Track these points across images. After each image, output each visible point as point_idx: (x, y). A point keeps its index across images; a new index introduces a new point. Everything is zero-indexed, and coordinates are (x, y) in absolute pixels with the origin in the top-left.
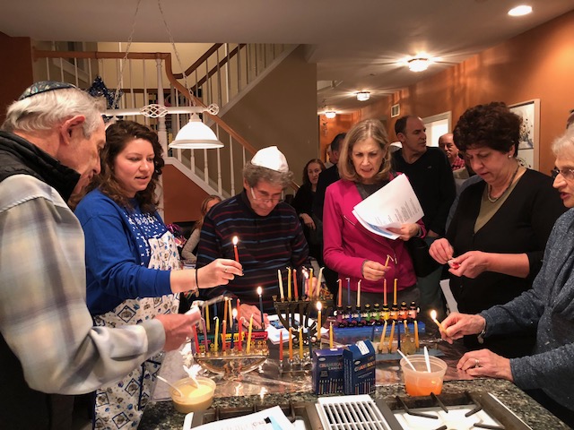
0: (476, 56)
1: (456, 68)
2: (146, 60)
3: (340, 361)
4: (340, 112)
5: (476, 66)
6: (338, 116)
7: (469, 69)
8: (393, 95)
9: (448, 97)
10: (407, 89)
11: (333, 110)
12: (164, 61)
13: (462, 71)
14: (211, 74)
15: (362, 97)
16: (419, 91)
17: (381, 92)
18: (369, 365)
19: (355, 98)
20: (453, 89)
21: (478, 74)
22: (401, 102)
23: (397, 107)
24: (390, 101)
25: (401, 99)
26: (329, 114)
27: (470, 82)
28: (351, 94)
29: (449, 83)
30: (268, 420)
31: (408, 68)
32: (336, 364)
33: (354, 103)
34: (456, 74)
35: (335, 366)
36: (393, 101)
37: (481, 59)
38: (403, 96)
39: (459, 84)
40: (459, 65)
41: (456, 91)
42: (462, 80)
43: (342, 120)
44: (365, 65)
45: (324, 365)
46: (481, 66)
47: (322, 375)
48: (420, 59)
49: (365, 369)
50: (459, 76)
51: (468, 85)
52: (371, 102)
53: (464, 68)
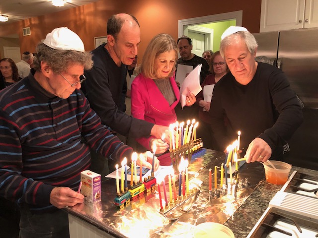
0: (92, 3)
1: (77, 9)
5: (92, 9)
7: (86, 11)
8: (23, 21)
10: (36, 18)
16: (47, 20)
17: (17, 17)
20: (75, 22)
21: (95, 14)
23: (28, 30)
24: (21, 24)
25: (31, 24)
29: (72, 17)
34: (77, 12)
36: (24, 25)
37: (96, 6)
38: (33, 22)
39: (80, 19)
40: (79, 7)
41: (78, 23)
42: (82, 17)
46: (96, 10)
50: (80, 14)
51: (87, 20)
53: (83, 10)
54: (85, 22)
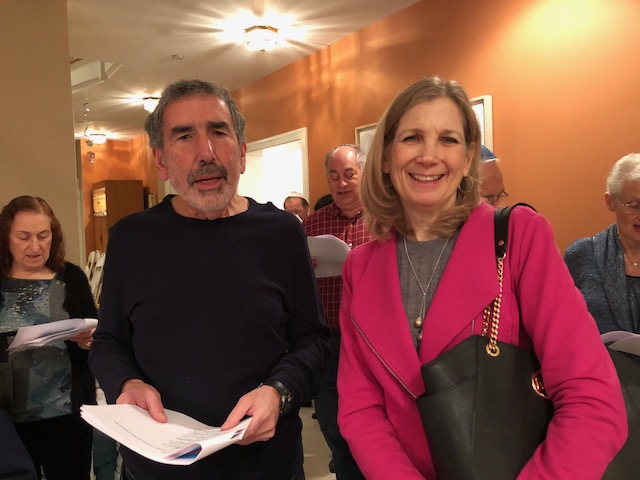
1: (313, 58)
5: (352, 51)
6: (110, 142)
7: (336, 59)
9: (300, 105)
11: (102, 130)
13: (325, 61)
20: (308, 93)
21: (358, 64)
26: (97, 138)
27: (342, 79)
29: (301, 83)
37: (362, 39)
39: (320, 84)
41: (314, 95)
42: (325, 77)
43: (117, 148)
46: (363, 52)
53: (329, 57)
54: (331, 89)
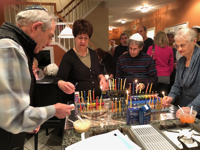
0: (165, 7)
1: (158, 11)
2: (47, 6)
3: (138, 112)
4: (114, 28)
5: (165, 10)
6: (113, 29)
7: (162, 12)
8: (134, 21)
9: (154, 21)
10: (139, 19)
11: (112, 27)
12: (53, 6)
13: (160, 12)
14: (70, 12)
15: (123, 22)
16: (143, 20)
17: (130, 20)
18: (149, 113)
19: (120, 23)
20: (156, 19)
21: (166, 13)
22: (137, 24)
23: (135, 26)
24: (133, 24)
25: (137, 23)
26: (111, 28)
27: (163, 16)
28: (119, 21)
29: (155, 17)
30: (115, 135)
31: (141, 11)
32: (136, 113)
33: (120, 25)
34: (157, 13)
35: (135, 114)
36: (134, 24)
37: (167, 8)
38: (137, 22)
39: (158, 17)
40: (159, 10)
41: (157, 20)
42: (160, 16)
43: (115, 31)
44: (126, 10)
45: (132, 114)
46: (167, 10)
47: (131, 118)
48: (145, 8)
49: (147, 115)
50: (159, 14)
51: (162, 17)
52: (126, 24)
